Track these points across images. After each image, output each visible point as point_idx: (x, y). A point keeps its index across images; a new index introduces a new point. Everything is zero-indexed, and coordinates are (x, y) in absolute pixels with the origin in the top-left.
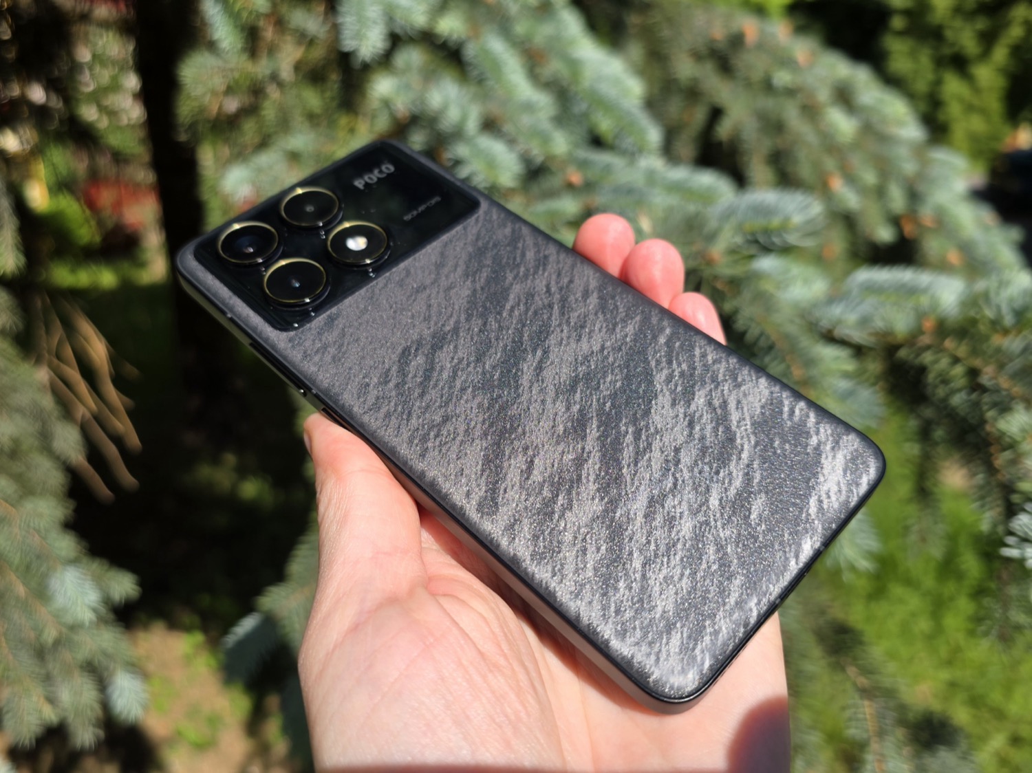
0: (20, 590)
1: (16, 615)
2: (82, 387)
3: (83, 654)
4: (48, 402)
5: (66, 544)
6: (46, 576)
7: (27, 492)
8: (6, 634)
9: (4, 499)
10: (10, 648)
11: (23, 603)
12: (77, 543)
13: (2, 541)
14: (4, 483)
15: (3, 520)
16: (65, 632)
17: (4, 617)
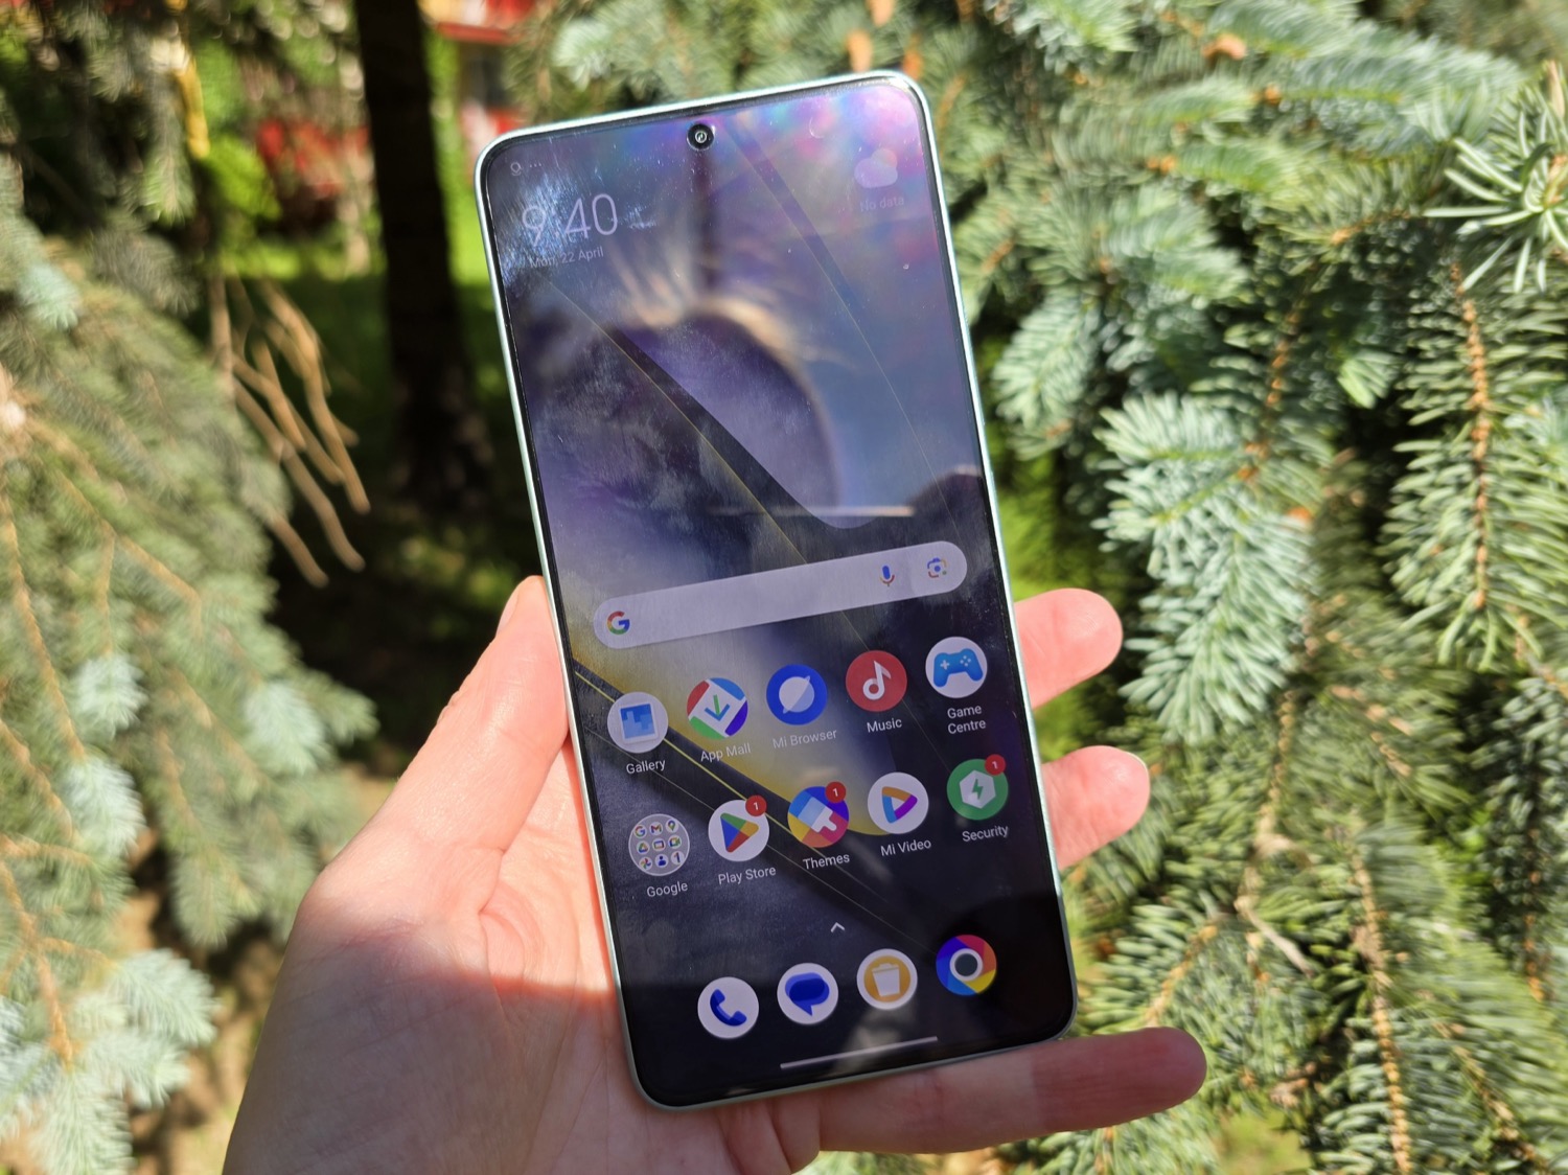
0: (204, 716)
1: (198, 753)
2: (284, 408)
3: (294, 816)
4: (234, 424)
5: (271, 649)
6: (240, 697)
7: (211, 564)
8: (183, 780)
9: (177, 574)
10: (190, 803)
11: (209, 737)
12: (285, 647)
13: (176, 639)
14: (176, 549)
15: (177, 605)
16: (270, 783)
17: (180, 754)
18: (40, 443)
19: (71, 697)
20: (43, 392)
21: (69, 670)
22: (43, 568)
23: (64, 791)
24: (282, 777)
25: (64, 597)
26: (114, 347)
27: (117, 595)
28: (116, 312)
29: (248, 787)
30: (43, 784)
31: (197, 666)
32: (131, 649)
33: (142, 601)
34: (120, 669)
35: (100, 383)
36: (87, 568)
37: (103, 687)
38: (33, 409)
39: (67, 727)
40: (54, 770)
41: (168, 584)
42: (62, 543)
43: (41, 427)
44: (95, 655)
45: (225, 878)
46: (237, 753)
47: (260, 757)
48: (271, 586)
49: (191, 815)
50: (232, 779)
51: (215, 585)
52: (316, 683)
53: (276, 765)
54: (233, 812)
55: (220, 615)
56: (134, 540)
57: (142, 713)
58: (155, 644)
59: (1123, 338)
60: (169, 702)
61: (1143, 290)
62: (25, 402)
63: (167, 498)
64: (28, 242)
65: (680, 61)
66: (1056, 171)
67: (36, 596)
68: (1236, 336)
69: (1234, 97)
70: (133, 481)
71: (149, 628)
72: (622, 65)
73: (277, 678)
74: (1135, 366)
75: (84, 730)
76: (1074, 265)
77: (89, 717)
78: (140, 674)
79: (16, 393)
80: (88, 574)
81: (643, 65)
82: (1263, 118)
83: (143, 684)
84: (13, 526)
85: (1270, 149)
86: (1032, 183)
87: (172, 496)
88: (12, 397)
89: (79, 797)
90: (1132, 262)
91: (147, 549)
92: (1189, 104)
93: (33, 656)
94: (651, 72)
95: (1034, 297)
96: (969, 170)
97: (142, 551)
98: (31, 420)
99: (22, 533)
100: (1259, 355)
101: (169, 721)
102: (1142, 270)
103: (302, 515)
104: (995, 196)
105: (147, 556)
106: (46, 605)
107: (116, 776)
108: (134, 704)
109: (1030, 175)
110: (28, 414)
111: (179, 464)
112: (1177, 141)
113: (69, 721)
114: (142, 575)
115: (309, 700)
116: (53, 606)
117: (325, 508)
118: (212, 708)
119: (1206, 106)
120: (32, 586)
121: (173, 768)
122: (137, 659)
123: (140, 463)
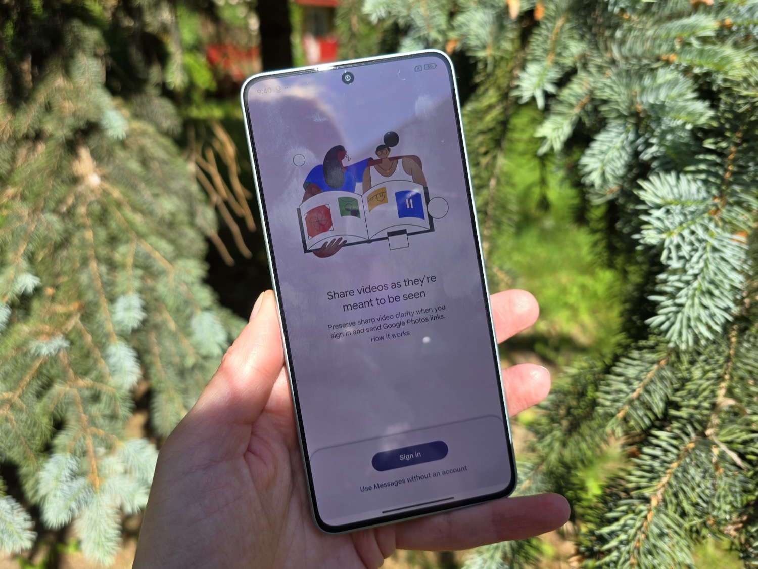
0: (172, 325)
1: (169, 344)
2: (218, 180)
4: (194, 188)
5: (205, 295)
6: (189, 317)
7: (180, 253)
8: (160, 356)
9: (164, 257)
10: (163, 367)
11: (174, 335)
12: (212, 295)
13: (162, 288)
14: (164, 245)
15: (163, 272)
16: (201, 361)
17: (160, 343)
18: (106, 193)
19: (112, 313)
20: (108, 169)
21: (112, 300)
22: (103, 251)
23: (106, 357)
24: (206, 357)
25: (112, 266)
26: (142, 149)
27: (136, 266)
28: (143, 133)
29: (190, 361)
30: (97, 353)
31: (170, 301)
32: (141, 291)
33: (147, 269)
34: (135, 301)
35: (134, 165)
36: (124, 253)
37: (128, 309)
38: (104, 177)
39: (109, 327)
40: (102, 346)
41: (160, 263)
42: (113, 240)
43: (107, 186)
44: (124, 293)
45: (176, 405)
46: (186, 344)
47: (196, 347)
48: (206, 266)
49: (163, 373)
50: (183, 356)
51: (181, 263)
52: (225, 313)
53: (204, 351)
54: (182, 373)
55: (183, 278)
56: (146, 240)
57: (144, 322)
58: (152, 290)
59: (648, 145)
60: (157, 318)
61: (659, 121)
62: (100, 174)
63: (161, 221)
64: (105, 100)
65: (422, 10)
66: (613, 62)
67: (100, 264)
68: (709, 144)
69: (707, 24)
70: (147, 213)
71: (150, 282)
72: (394, 12)
73: (207, 309)
74: (654, 158)
75: (117, 328)
76: (623, 108)
77: (119, 323)
78: (144, 303)
79: (97, 170)
80: (124, 255)
81: (404, 12)
82: (723, 34)
83: (145, 308)
84: (91, 231)
85: (727, 50)
86: (600, 68)
87: (164, 220)
88: (95, 172)
89: (112, 360)
90: (652, 106)
91: (151, 245)
92: (683, 28)
93: (96, 292)
94: (409, 16)
95: (602, 125)
96: (568, 62)
97: (149, 246)
98: (103, 183)
99: (95, 235)
100: (720, 153)
101: (156, 327)
102: (658, 111)
103: (224, 231)
104: (582, 74)
105: (151, 248)
106: (103, 269)
107: (130, 352)
108: (141, 318)
109: (599, 64)
110: (102, 180)
111: (168, 205)
112: (678, 47)
113: (111, 324)
114: (148, 257)
115: (221, 321)
116: (107, 269)
117: (235, 228)
118: (176, 322)
119: (693, 29)
120: (99, 259)
121: (156, 350)
122: (143, 296)
123: (151, 204)
